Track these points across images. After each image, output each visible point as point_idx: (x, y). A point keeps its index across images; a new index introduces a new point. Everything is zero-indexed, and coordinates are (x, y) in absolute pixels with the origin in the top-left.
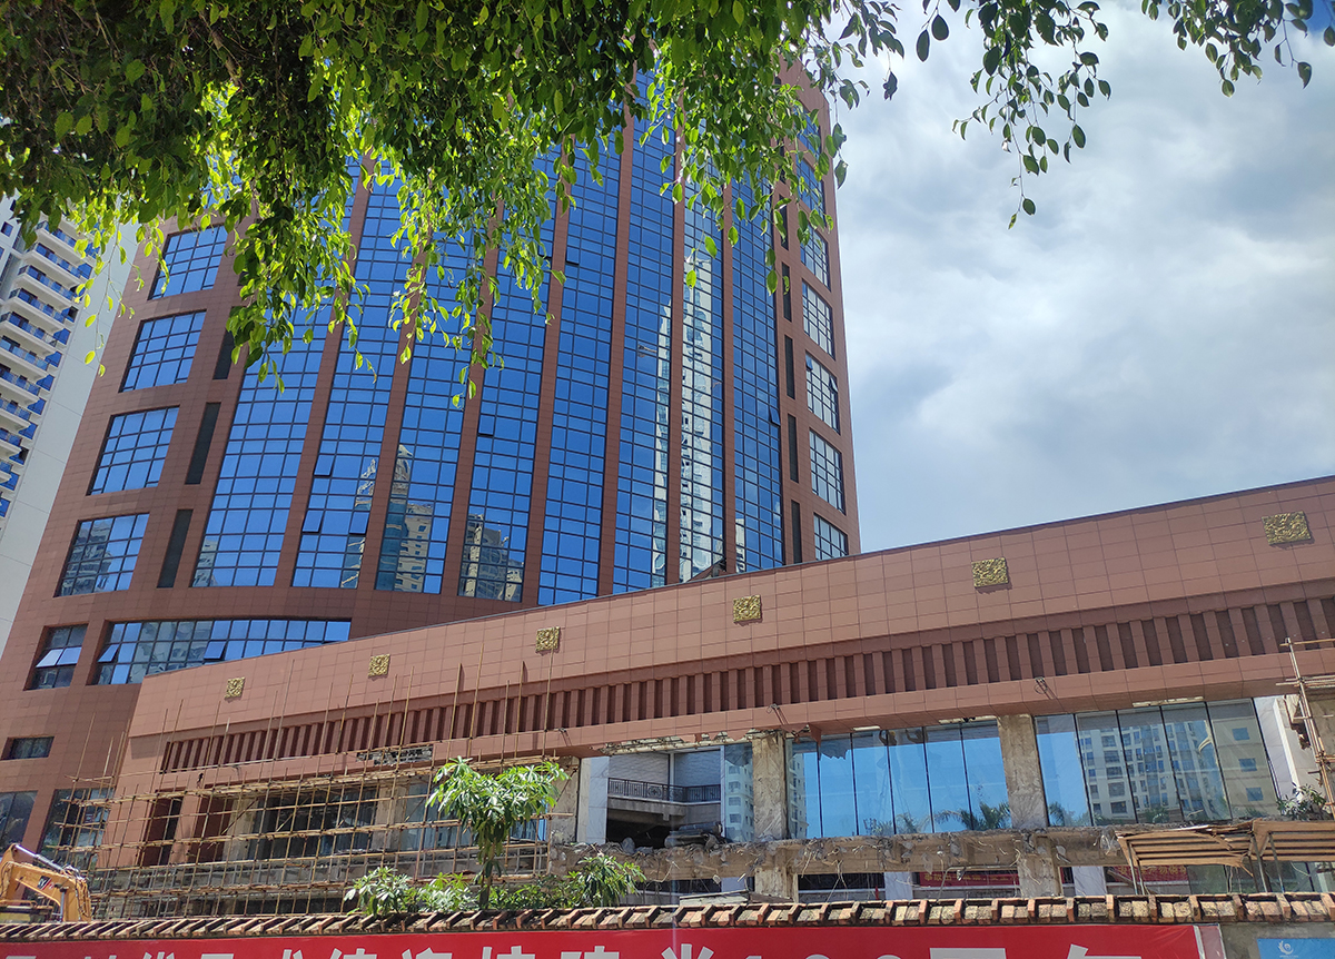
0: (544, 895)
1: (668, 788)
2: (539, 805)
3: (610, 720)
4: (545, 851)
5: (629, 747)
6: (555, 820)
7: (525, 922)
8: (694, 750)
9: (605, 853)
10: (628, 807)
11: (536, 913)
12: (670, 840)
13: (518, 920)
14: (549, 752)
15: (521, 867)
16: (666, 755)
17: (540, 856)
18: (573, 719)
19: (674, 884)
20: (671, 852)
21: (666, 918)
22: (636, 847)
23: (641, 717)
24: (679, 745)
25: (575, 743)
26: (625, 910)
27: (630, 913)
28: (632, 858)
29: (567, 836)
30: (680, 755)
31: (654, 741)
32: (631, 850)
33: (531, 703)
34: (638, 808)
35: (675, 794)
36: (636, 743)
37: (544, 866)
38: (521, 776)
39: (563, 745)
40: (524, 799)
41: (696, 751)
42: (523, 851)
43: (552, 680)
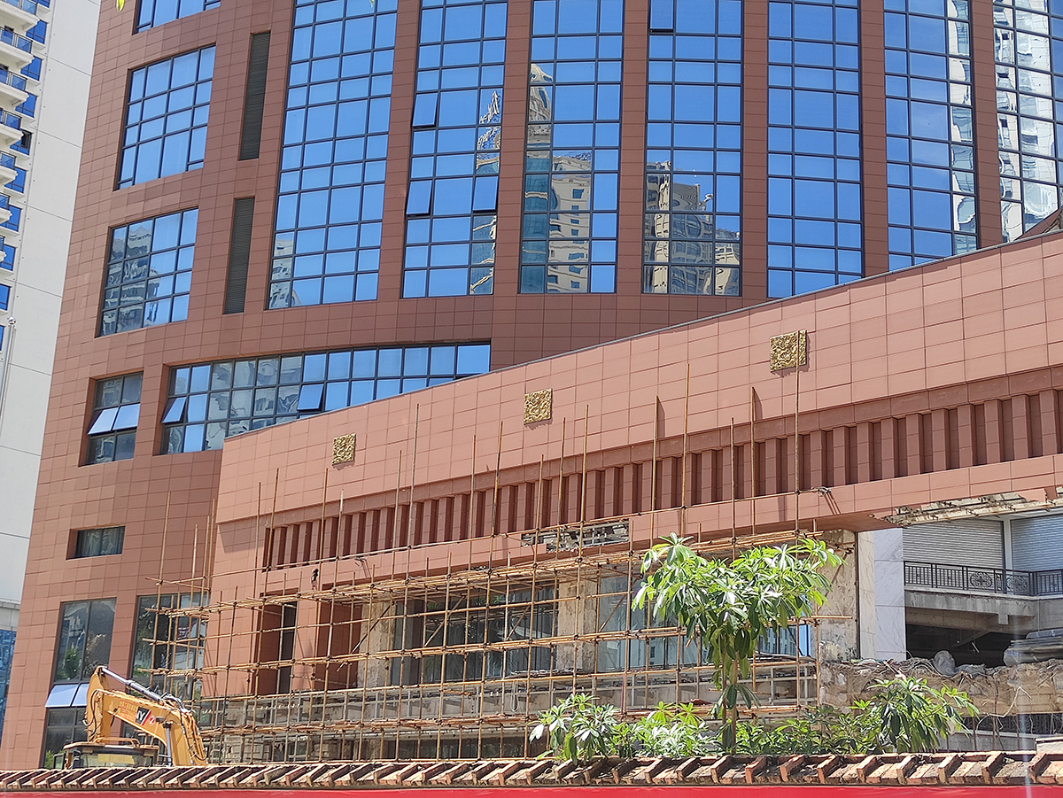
0: (820, 734)
1: (1004, 575)
2: (799, 602)
3: (900, 472)
4: (813, 671)
5: (934, 513)
6: (824, 626)
7: (793, 772)
8: (1044, 513)
9: (907, 675)
10: (939, 604)
11: (808, 761)
12: (1013, 653)
13: (783, 770)
14: (806, 525)
15: (777, 695)
16: (998, 522)
17: (805, 678)
18: (839, 473)
19: (1023, 721)
20: (1013, 671)
21: (1014, 770)
22: (958, 664)
23: (952, 464)
24: (1019, 506)
25: (846, 509)
26: (949, 757)
27: (957, 763)
28: (952, 680)
29: (843, 651)
30: (1021, 522)
31: (976, 501)
32: (949, 670)
33: (771, 451)
34: (956, 605)
35: (1017, 584)
36: (947, 505)
37: (813, 694)
38: (768, 560)
39: (826, 512)
40: (776, 595)
41: (1049, 515)
42: (778, 673)
43: (801, 415)
